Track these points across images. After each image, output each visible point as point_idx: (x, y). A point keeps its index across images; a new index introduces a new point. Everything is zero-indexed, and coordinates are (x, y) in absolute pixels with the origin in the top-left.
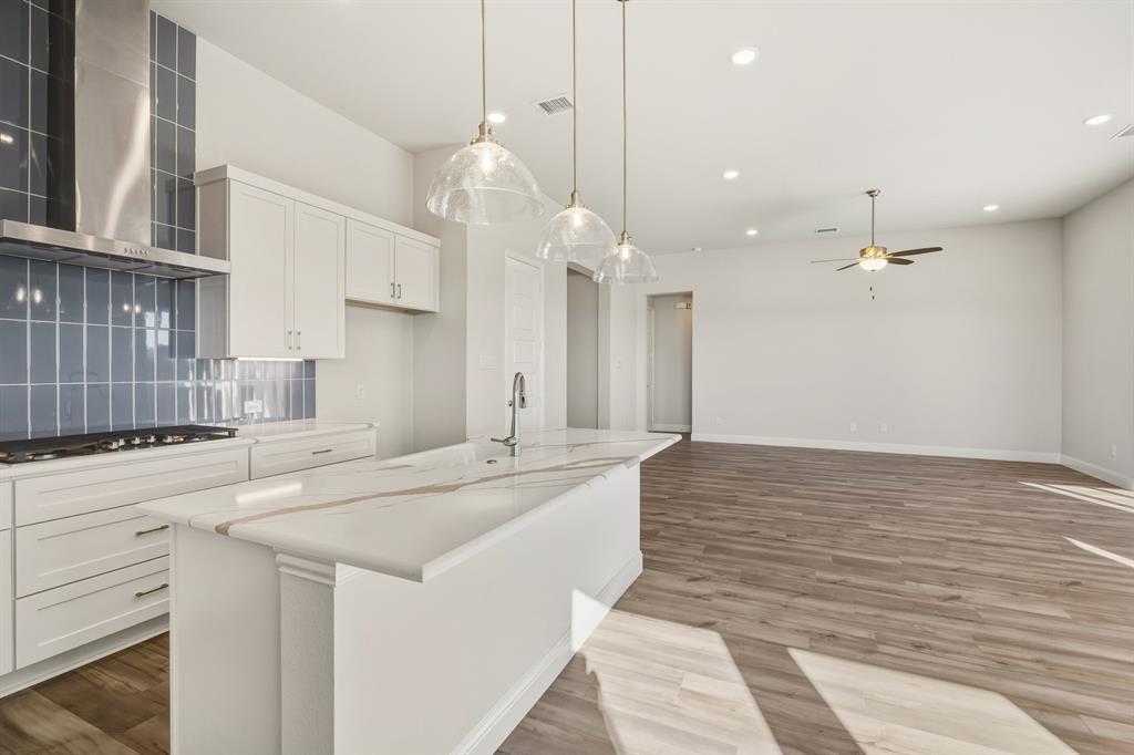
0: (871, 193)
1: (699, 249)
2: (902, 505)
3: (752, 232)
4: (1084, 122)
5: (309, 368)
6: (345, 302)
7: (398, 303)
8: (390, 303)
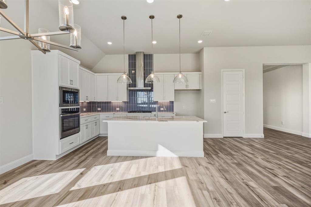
5: (172, 102)
6: (175, 90)
7: (188, 89)
8: (186, 89)
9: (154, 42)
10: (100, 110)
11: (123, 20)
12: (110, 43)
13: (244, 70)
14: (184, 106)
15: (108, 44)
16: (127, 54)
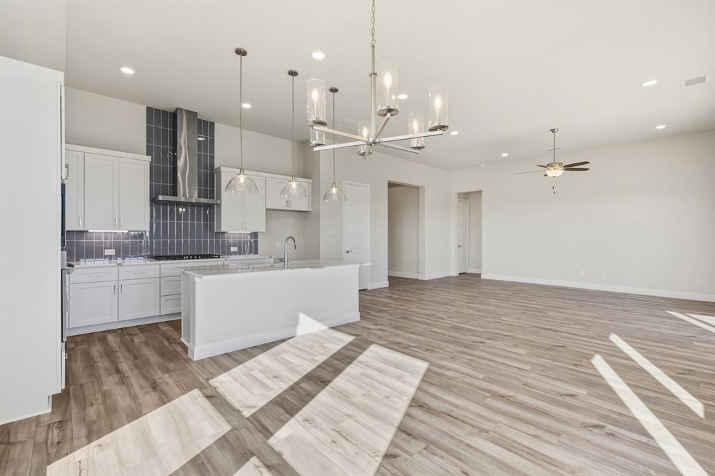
0: (553, 131)
1: (483, 166)
2: (544, 313)
3: (505, 155)
4: (641, 84)
5: (255, 235)
6: (267, 209)
7: (290, 209)
8: (287, 208)
9: (246, 106)
11: (239, 56)
12: (127, 71)
13: (369, 186)
14: (278, 243)
15: (122, 73)
16: (144, 104)
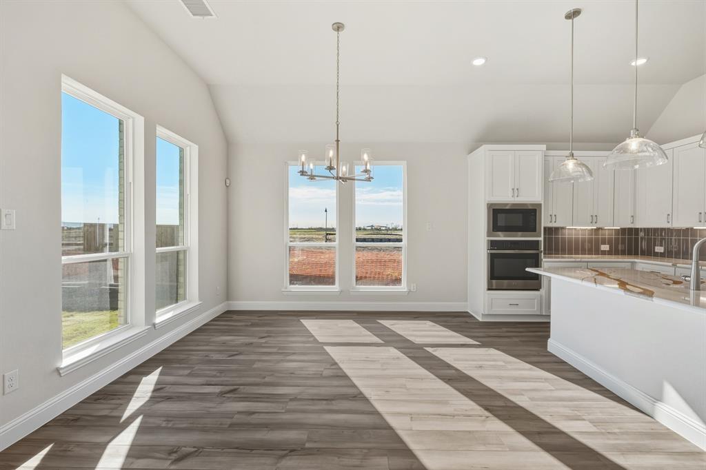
10: (662, 251)
